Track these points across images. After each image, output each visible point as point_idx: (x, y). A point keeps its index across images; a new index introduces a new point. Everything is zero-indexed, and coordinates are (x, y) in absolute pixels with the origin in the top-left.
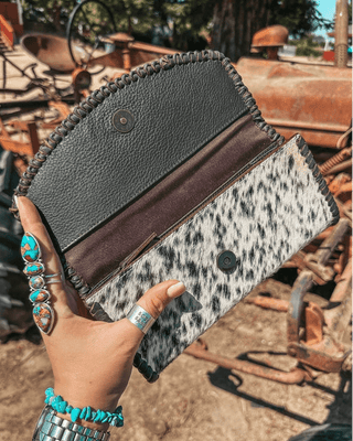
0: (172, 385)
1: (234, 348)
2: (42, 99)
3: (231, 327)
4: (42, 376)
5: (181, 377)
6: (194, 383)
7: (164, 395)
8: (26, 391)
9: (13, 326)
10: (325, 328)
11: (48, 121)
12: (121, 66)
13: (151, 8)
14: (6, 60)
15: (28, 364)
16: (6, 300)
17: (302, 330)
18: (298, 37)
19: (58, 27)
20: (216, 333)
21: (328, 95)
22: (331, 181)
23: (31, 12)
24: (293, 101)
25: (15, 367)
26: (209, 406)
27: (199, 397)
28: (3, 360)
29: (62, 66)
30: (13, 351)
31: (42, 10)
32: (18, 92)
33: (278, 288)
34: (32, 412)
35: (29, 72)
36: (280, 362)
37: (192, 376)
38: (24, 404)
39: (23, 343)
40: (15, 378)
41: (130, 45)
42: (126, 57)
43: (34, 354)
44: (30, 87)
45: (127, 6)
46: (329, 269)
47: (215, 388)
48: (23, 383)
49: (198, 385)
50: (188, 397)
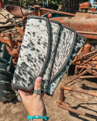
0: (58, 116)
1: (76, 103)
2: (12, 25)
3: (75, 96)
4: (17, 114)
5: (61, 113)
7: (56, 119)
8: (13, 119)
9: (7, 99)
12: (37, 15)
16: (5, 92)
19: (14, 3)
20: (70, 98)
24: (95, 26)
25: (8, 112)
27: (67, 119)
28: (5, 109)
30: (8, 106)
32: (4, 23)
35: (7, 17)
36: (91, 107)
37: (64, 112)
39: (11, 103)
40: (9, 115)
41: (40, 8)
42: (39, 12)
43: (14, 107)
44: (8, 22)
48: (11, 117)
49: (66, 115)
50: (63, 119)
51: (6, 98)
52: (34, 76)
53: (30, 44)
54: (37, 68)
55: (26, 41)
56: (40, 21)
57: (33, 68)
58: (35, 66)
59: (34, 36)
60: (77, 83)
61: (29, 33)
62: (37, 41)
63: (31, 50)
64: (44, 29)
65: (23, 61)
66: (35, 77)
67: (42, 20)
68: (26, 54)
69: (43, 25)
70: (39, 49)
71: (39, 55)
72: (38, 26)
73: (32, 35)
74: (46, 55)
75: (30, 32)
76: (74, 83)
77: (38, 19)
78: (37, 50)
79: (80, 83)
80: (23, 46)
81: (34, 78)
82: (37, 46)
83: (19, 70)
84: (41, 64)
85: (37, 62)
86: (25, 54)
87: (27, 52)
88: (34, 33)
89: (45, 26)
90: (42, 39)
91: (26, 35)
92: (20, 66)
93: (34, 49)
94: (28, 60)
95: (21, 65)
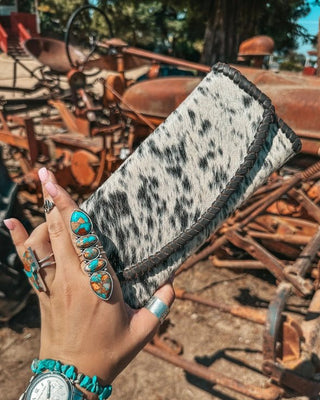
0: (148, 382)
1: (211, 345)
3: (210, 323)
5: (158, 374)
6: (170, 380)
7: (140, 392)
10: (303, 345)
11: (53, 118)
13: (153, 24)
14: (17, 61)
15: (8, 353)
17: (278, 344)
18: (282, 54)
20: (195, 329)
21: (311, 103)
22: (311, 186)
23: (48, 23)
27: (174, 396)
29: (60, 67)
31: (58, 21)
32: (27, 91)
33: (257, 285)
35: (37, 73)
37: (168, 373)
39: (6, 331)
41: (125, 50)
42: (120, 61)
43: (15, 343)
44: (38, 87)
45: (133, 21)
46: (308, 282)
47: (191, 387)
49: (174, 383)
50: (163, 395)
52: (130, 251)
53: (175, 151)
54: (155, 235)
55: (168, 135)
56: (247, 102)
57: (143, 228)
58: (150, 223)
59: (201, 133)
60: (226, 283)
61: (192, 114)
62: (203, 153)
63: (168, 170)
64: (243, 131)
65: (122, 189)
66: (131, 256)
67: (255, 104)
68: (146, 175)
69: (250, 117)
70: (193, 181)
71: (183, 199)
72: (233, 111)
73: (198, 126)
74: (202, 213)
75: (197, 115)
76: (215, 284)
77: (246, 91)
78: (186, 180)
79: (233, 285)
80: (151, 143)
81: (127, 258)
82: (190, 169)
83: (97, 208)
84: (172, 231)
85: (165, 218)
86: (143, 169)
87: (153, 169)
88: (206, 125)
89: (254, 124)
90: (218, 156)
91: (180, 118)
92: (107, 199)
93: (176, 172)
94: (142, 194)
95: (111, 196)
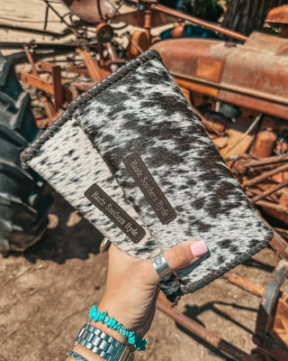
4: (31, 292)
8: (15, 304)
9: (12, 246)
11: (77, 63)
12: (141, 25)
14: (49, 6)
15: (21, 280)
16: (8, 225)
25: (11, 280)
26: (172, 347)
28: (2, 272)
29: (90, 18)
30: (12, 265)
32: (56, 36)
34: (17, 325)
35: (67, 19)
36: (242, 316)
38: (12, 315)
39: (21, 260)
40: (9, 290)
41: (153, 6)
42: (148, 17)
48: (14, 296)
49: (165, 326)
51: (10, 243)
